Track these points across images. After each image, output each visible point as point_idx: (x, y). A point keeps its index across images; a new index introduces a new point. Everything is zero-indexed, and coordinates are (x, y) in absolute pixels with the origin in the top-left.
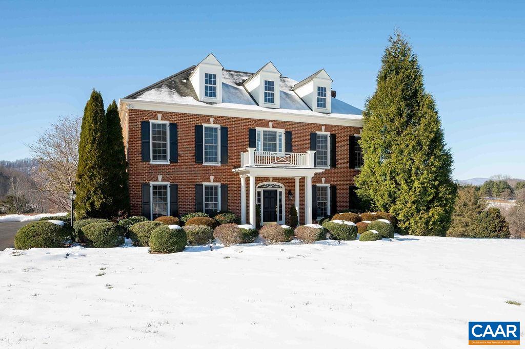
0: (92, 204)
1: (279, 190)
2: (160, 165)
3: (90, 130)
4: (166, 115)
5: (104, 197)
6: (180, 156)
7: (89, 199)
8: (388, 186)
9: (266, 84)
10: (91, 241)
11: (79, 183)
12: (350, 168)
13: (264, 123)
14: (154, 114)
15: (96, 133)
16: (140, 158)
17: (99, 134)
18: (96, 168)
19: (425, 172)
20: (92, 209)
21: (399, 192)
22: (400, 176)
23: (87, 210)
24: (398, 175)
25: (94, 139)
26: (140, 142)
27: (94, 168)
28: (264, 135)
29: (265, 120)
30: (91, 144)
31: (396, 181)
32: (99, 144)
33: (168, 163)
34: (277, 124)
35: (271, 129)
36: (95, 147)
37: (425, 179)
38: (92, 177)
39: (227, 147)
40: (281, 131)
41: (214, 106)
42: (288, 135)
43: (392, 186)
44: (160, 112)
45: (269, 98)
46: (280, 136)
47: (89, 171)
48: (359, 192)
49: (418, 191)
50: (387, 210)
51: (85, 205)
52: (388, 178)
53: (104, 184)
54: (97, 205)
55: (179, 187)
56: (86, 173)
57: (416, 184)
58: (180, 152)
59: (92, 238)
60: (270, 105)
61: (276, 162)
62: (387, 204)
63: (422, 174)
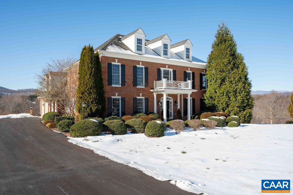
0: (91, 109)
1: (170, 101)
2: (117, 87)
3: (88, 67)
4: (120, 60)
5: (97, 106)
6: (126, 82)
7: (88, 106)
8: (224, 99)
9: (164, 45)
10: (114, 131)
11: (81, 98)
12: (200, 89)
13: (164, 66)
14: (114, 59)
15: (92, 69)
16: (107, 83)
17: (94, 69)
18: (92, 89)
19: (243, 92)
20: (91, 112)
21: (230, 102)
22: (231, 94)
23: (89, 113)
24: (230, 93)
25: (91, 72)
26: (107, 74)
27: (91, 89)
28: (164, 72)
29: (165, 64)
30: (90, 75)
31: (228, 96)
32: (94, 76)
33: (120, 86)
34: (170, 66)
35: (167, 69)
36: (91, 77)
37: (244, 95)
38: (90, 93)
39: (148, 78)
40: (171, 70)
41: (142, 56)
42: (174, 72)
43: (227, 99)
44: (117, 58)
45: (165, 53)
46: (171, 72)
47: (88, 91)
48: (207, 102)
49: (240, 101)
50: (224, 111)
51: (87, 110)
52: (225, 94)
53: (96, 98)
54: (94, 110)
55: (126, 99)
56: (86, 92)
57: (239, 98)
58: (126, 80)
59: (114, 129)
60: (166, 56)
61: (175, 86)
62: (224, 108)
63: (242, 92)
